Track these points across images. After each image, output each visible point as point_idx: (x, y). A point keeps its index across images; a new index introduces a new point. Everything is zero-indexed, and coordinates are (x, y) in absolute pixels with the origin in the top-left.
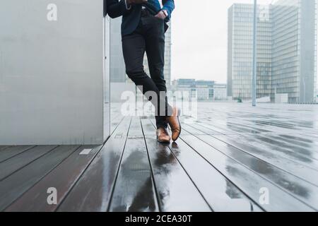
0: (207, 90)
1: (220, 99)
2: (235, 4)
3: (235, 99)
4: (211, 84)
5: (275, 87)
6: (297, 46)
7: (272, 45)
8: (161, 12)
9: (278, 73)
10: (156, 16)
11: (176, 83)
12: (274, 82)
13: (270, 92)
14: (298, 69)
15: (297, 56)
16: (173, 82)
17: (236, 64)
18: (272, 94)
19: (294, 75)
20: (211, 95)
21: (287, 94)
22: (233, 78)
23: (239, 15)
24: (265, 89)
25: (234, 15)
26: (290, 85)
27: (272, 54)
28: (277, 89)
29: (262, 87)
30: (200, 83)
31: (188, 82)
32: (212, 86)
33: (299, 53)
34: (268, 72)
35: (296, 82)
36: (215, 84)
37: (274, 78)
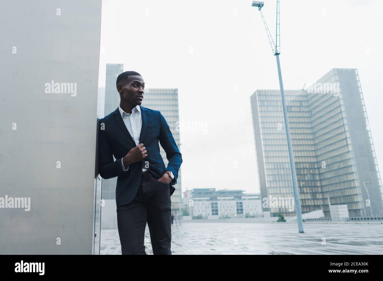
0: (234, 203)
1: (253, 217)
2: (259, 91)
3: (274, 215)
4: (238, 195)
5: (328, 196)
6: (346, 138)
7: (313, 139)
8: (166, 175)
9: (328, 176)
10: (160, 180)
11: (190, 195)
12: (325, 189)
13: (321, 203)
14: (354, 169)
15: (349, 152)
16: (186, 194)
17: (270, 166)
18: (326, 206)
19: (350, 177)
20: (240, 210)
21: (346, 206)
22: (268, 185)
23: (266, 104)
24: (315, 199)
25: (258, 104)
26: (347, 193)
27: (315, 151)
28: (331, 198)
29: (309, 196)
30: (223, 193)
31: (207, 193)
32: (240, 198)
33: (350, 148)
34: (314, 175)
35: (355, 187)
36: (244, 195)
37: (324, 183)
